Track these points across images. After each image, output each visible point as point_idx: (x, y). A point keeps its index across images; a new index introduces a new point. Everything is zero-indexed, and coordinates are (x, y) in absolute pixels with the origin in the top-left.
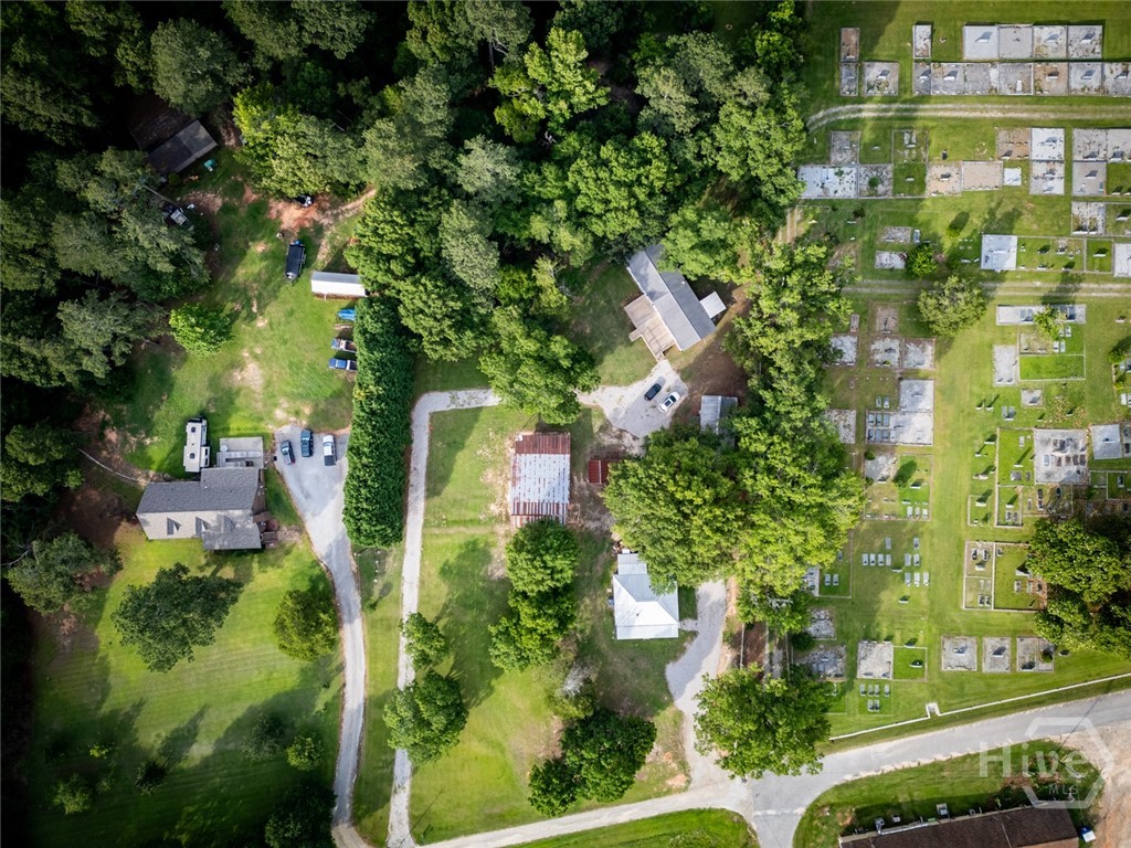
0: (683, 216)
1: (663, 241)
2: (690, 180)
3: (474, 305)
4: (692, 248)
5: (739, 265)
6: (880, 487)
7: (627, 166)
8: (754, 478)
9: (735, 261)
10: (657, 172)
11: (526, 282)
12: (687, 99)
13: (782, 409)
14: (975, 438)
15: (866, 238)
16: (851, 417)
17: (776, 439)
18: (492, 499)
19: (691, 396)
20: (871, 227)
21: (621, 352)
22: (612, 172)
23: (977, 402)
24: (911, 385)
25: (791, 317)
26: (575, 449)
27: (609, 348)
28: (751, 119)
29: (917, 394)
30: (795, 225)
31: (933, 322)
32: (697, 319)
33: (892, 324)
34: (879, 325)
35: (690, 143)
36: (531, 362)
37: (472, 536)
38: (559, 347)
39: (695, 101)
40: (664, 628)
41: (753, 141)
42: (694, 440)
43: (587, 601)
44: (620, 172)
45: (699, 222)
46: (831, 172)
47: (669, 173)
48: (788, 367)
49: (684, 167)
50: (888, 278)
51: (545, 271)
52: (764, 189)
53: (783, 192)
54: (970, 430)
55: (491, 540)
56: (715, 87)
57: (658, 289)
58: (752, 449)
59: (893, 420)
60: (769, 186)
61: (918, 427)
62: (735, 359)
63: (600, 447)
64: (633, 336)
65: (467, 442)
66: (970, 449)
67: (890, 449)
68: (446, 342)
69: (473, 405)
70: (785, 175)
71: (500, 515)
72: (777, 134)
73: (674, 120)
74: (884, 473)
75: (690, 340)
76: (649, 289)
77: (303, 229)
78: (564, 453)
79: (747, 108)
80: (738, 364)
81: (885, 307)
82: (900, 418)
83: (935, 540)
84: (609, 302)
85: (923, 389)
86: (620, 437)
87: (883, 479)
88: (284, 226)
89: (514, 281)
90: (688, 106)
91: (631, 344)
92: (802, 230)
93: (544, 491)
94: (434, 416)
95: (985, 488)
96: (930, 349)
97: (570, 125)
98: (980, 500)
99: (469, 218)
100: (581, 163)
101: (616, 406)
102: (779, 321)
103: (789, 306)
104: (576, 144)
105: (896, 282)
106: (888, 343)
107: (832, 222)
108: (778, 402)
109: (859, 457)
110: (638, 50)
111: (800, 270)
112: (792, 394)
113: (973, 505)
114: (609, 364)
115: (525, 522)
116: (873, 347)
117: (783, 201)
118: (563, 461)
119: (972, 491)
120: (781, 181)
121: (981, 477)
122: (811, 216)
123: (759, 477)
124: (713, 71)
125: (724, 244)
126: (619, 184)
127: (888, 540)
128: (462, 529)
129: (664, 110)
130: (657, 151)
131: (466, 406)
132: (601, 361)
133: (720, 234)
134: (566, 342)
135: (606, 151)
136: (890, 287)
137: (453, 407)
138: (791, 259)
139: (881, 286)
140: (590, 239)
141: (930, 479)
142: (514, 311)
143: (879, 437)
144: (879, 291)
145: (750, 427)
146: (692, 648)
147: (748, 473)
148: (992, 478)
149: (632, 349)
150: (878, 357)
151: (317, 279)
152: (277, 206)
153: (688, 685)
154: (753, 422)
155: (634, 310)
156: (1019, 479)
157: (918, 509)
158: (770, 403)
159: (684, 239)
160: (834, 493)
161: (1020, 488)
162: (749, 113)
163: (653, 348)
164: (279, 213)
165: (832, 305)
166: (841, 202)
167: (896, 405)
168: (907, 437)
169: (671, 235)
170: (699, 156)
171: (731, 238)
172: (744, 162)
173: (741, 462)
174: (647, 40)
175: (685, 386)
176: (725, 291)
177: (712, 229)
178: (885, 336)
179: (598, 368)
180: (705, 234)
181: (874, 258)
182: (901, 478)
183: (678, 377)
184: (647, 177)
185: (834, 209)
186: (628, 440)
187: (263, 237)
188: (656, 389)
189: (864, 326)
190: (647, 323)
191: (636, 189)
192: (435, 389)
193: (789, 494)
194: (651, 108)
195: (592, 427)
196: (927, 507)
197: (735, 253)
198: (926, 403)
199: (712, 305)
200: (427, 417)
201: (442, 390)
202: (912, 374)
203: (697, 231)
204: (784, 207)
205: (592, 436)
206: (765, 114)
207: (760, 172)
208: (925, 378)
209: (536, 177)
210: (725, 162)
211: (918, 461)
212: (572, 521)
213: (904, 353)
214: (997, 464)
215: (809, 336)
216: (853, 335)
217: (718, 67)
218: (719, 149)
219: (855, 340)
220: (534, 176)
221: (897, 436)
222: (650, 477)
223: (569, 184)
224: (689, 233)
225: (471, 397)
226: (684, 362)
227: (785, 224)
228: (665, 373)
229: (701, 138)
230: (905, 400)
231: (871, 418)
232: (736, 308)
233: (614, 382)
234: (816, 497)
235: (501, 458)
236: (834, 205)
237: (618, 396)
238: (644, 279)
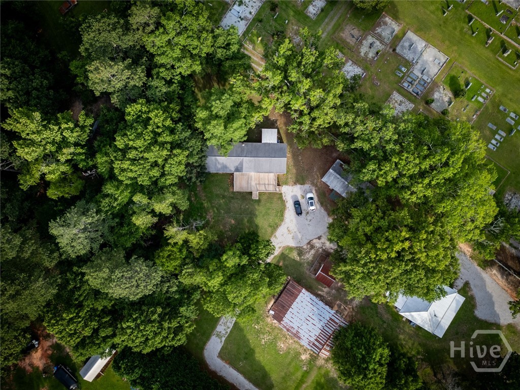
0: (201, 119)
1: (208, 143)
2: (181, 98)
3: (167, 292)
4: (225, 127)
5: (257, 104)
6: (453, 108)
7: (139, 136)
9: (252, 104)
10: (158, 118)
11: (175, 249)
14: (462, 28)
15: (292, 13)
16: (396, 96)
18: (300, 354)
19: (316, 186)
20: (287, 6)
21: (260, 210)
22: (136, 149)
23: (440, 13)
24: (403, 47)
26: (302, 282)
27: (252, 215)
29: (411, 46)
30: (255, 52)
31: (377, 5)
32: (271, 152)
33: (356, 32)
34: (352, 42)
35: (155, 83)
37: (313, 382)
39: (129, 61)
40: (454, 304)
41: (182, 40)
43: (401, 337)
45: (211, 111)
46: (236, 7)
47: (165, 110)
49: (169, 97)
50: (326, 17)
51: (176, 233)
52: (219, 55)
53: (228, 44)
54: (455, 28)
55: (323, 372)
57: (237, 164)
59: (417, 72)
60: (219, 50)
61: (431, 59)
62: (315, 146)
63: (311, 264)
64: (255, 196)
65: (252, 346)
66: (467, 36)
67: (434, 85)
69: (231, 326)
70: (219, 35)
71: (311, 355)
73: (132, 83)
74: (446, 99)
75: (282, 164)
76: (233, 169)
77: (51, 357)
78: (300, 291)
80: (320, 147)
81: (342, 30)
82: (418, 66)
83: (510, 96)
84: (224, 197)
85: (410, 40)
86: (312, 247)
87: (450, 103)
88: (41, 368)
89: (169, 256)
90: (128, 67)
91: (259, 201)
92: (260, 49)
93: (316, 322)
94: (221, 355)
95: (498, 43)
96: (388, 20)
97: (91, 152)
98: (504, 52)
100: (117, 165)
101: (291, 236)
104: (105, 159)
105: (332, 13)
106: (366, 43)
107: (268, 28)
109: (425, 109)
113: (503, 58)
114: (262, 222)
115: (328, 349)
116: (362, 54)
117: (234, 48)
118: (304, 297)
119: (495, 52)
120: (221, 40)
121: (490, 42)
122: (255, 38)
125: (237, 105)
126: (148, 149)
127: (490, 125)
128: (304, 386)
129: (119, 85)
130: (144, 109)
131: (229, 331)
132: (257, 226)
133: (229, 103)
135: (120, 143)
136: (332, 19)
137: (224, 339)
138: (278, 68)
139: (327, 24)
140: (175, 188)
141: (469, 73)
142: (188, 269)
143: (421, 88)
144: (330, 27)
146: (475, 292)
148: (495, 35)
149: (263, 202)
150: (371, 55)
151: (85, 374)
152: (25, 364)
153: (496, 309)
155: (240, 184)
156: (507, 18)
157: (483, 94)
159: (216, 129)
161: (513, 22)
163: (271, 189)
164: (31, 365)
166: (259, 13)
167: (409, 64)
168: (433, 70)
169: (207, 135)
170: (169, 83)
171: (237, 98)
172: (192, 56)
175: (307, 186)
176: (268, 123)
177: (221, 106)
178: (361, 42)
180: (222, 113)
181: (308, 17)
182: (457, 92)
183: (299, 186)
184: (158, 127)
185: (261, 21)
186: (317, 243)
187: (38, 386)
188: (297, 204)
189: (345, 51)
190: (253, 183)
191: (160, 139)
192: (205, 344)
194: (114, 93)
195: (294, 260)
196: (486, 87)
197: (247, 102)
198: (420, 44)
199: (269, 136)
200: (219, 361)
201: (208, 338)
202: (397, 39)
203: (217, 117)
204: (239, 50)
205: (300, 264)
207: (205, 50)
208: (404, 34)
209: (107, 200)
210: (185, 68)
211: (453, 73)
212: (346, 313)
213: (379, 38)
214: (488, 26)
216: (347, 61)
218: (173, 67)
219: (350, 63)
220: (105, 202)
221: (428, 75)
223: (129, 182)
224: (214, 122)
225: (225, 324)
226: (291, 177)
227: (250, 58)
228: (291, 192)
229: (158, 73)
230: (409, 56)
231: (406, 85)
232: (280, 123)
233: (275, 227)
235: (276, 331)
236: (258, 19)
237: (286, 231)
238: (225, 167)
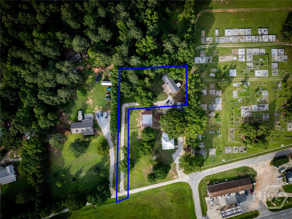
0: (172, 69)
1: (169, 74)
2: (174, 61)
3: (133, 87)
4: (174, 75)
5: (183, 77)
6: (212, 118)
7: (161, 60)
8: (187, 117)
9: (183, 76)
10: (167, 61)
11: (143, 82)
12: (172, 47)
13: (192, 104)
14: (230, 108)
15: (208, 71)
16: (206, 105)
17: (191, 110)
18: (138, 124)
19: (175, 102)
20: (208, 69)
21: (161, 94)
22: (159, 61)
23: (230, 101)
24: (217, 99)
25: (193, 87)
26: (153, 114)
27: (159, 94)
28: (184, 51)
29: (219, 100)
30: (194, 69)
31: (221, 87)
32: (176, 87)
33: (213, 87)
34: (211, 88)
35: (173, 55)
36: (145, 97)
37: (134, 131)
38: (150, 94)
39: (174, 47)
40: (171, 147)
41: (185, 55)
42: (176, 111)
43: (157, 143)
44: (160, 62)
45: (175, 70)
46: (201, 58)
47: (170, 61)
48: (193, 97)
49: (172, 59)
50: (212, 78)
51: (147, 80)
52: (187, 63)
53: (191, 63)
54: (229, 107)
55: (138, 131)
56: (177, 44)
57: (168, 82)
58: (187, 112)
59: (214, 106)
60: (188, 62)
61: (219, 107)
62: (183, 95)
63: (158, 113)
64: (164, 91)
65: (132, 113)
66: (229, 111)
67: (214, 111)
68: (128, 94)
69: (133, 106)
71: (139, 127)
72: (189, 53)
73: (170, 51)
74: (213, 116)
75: (175, 92)
76: (166, 82)
77: (99, 73)
78: (151, 114)
79: (183, 49)
80: (184, 96)
81: (212, 84)
82: (216, 105)
83: (223, 128)
84: (159, 85)
85: (220, 99)
86: (162, 111)
87: (213, 117)
88: (95, 72)
89: (141, 82)
90: (172, 48)
91: (163, 93)
92: (195, 70)
93: (148, 122)
94: (126, 108)
95: (232, 118)
96: (221, 92)
97: (151, 52)
98: (231, 120)
99: (133, 71)
100: (153, 60)
101: (161, 105)
102: (191, 88)
103: (193, 85)
104: (152, 56)
105: (214, 79)
106: (213, 91)
107: (201, 68)
108: (191, 103)
109: (208, 113)
110: (163, 37)
111: (194, 79)
112: (194, 101)
113: (230, 121)
114: (159, 97)
115: (144, 128)
116: (210, 92)
117: (191, 65)
118: (151, 116)
119: (230, 119)
120: (190, 61)
121: (231, 116)
122: (197, 67)
123: (188, 117)
124: (177, 42)
125: (180, 74)
126: (160, 64)
127: (214, 129)
128: (132, 130)
129: (168, 49)
130: (167, 57)
131: (132, 106)
132: (158, 96)
133: (180, 72)
134: (151, 93)
135: (158, 58)
136: (213, 80)
137: (129, 106)
138: (193, 76)
139: (211, 80)
140: (155, 73)
141: (222, 117)
142: (141, 88)
143: (211, 109)
144: (211, 81)
145: (186, 108)
146: (177, 151)
147: (186, 116)
148: (233, 116)
149: (163, 94)
150: (211, 94)
151: (103, 83)
152: (94, 69)
153: (177, 158)
154: (187, 107)
155: (163, 86)
156: (238, 116)
157: (219, 123)
158: (190, 103)
159: (172, 73)
160: (202, 120)
161: (239, 118)
162: (184, 50)
163: (168, 93)
164: (94, 70)
165: (201, 85)
166: (203, 64)
167: (215, 103)
168: (217, 109)
169: (170, 72)
170: (175, 57)
171: (182, 73)
172: (183, 58)
173: (185, 114)
174: (164, 35)
175: (174, 100)
176: (181, 82)
177: (178, 71)
178: (212, 90)
179: (157, 98)
180: (177, 72)
181: (209, 75)
182: (216, 117)
183: (173, 99)
184: (165, 62)
185: (201, 66)
186: (163, 111)
187: (91, 75)
188: (168, 101)
189: (208, 88)
190: (166, 89)
191: (163, 64)
192: (126, 103)
193: (194, 120)
194: (165, 49)
195: (156, 109)
196: (221, 122)
197: (182, 75)
198: (220, 102)
199: (179, 85)
200: (124, 108)
201: (127, 103)
202: (218, 97)
203: (175, 72)
204: (191, 66)
205: (156, 111)
206: (187, 50)
207: (186, 60)
208: (220, 97)
209: (145, 63)
210: (180, 59)
211: (219, 113)
212: (153, 127)
213: (216, 93)
214: (234, 113)
215: (196, 91)
216: (206, 89)
217: (178, 41)
218: (179, 56)
219: (206, 90)
220: (144, 63)
221: (215, 109)
222: (168, 118)
223: (151, 64)
224: (174, 72)
225: (133, 104)
226: (173, 96)
227: (192, 69)
228: (170, 98)
229: (175, 54)
230: (216, 102)
231: (210, 105)
232: (183, 85)
233: (160, 100)
234: (199, 120)
235: (139, 116)
236: (201, 65)
237: (161, 103)
238: (165, 80)
